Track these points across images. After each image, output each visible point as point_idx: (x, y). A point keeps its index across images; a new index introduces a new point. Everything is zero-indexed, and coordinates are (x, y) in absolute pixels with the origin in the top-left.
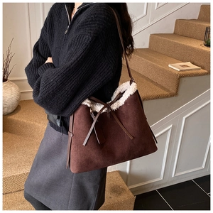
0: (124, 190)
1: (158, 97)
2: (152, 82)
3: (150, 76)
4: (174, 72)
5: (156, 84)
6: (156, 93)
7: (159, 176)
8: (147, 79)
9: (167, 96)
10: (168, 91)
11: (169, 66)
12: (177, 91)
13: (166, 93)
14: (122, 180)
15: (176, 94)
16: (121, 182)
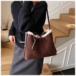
0: (48, 70)
1: (61, 37)
2: (60, 31)
3: (59, 29)
4: (68, 27)
5: (62, 32)
6: (61, 35)
7: (62, 66)
8: (58, 30)
9: (65, 37)
10: (65, 34)
11: (66, 25)
12: (69, 35)
13: (65, 35)
14: (48, 67)
15: (69, 36)
16: (47, 68)
